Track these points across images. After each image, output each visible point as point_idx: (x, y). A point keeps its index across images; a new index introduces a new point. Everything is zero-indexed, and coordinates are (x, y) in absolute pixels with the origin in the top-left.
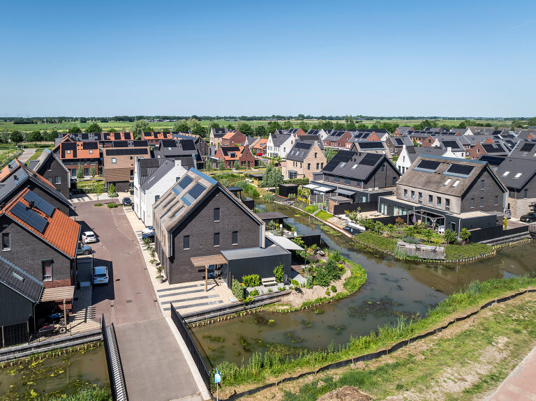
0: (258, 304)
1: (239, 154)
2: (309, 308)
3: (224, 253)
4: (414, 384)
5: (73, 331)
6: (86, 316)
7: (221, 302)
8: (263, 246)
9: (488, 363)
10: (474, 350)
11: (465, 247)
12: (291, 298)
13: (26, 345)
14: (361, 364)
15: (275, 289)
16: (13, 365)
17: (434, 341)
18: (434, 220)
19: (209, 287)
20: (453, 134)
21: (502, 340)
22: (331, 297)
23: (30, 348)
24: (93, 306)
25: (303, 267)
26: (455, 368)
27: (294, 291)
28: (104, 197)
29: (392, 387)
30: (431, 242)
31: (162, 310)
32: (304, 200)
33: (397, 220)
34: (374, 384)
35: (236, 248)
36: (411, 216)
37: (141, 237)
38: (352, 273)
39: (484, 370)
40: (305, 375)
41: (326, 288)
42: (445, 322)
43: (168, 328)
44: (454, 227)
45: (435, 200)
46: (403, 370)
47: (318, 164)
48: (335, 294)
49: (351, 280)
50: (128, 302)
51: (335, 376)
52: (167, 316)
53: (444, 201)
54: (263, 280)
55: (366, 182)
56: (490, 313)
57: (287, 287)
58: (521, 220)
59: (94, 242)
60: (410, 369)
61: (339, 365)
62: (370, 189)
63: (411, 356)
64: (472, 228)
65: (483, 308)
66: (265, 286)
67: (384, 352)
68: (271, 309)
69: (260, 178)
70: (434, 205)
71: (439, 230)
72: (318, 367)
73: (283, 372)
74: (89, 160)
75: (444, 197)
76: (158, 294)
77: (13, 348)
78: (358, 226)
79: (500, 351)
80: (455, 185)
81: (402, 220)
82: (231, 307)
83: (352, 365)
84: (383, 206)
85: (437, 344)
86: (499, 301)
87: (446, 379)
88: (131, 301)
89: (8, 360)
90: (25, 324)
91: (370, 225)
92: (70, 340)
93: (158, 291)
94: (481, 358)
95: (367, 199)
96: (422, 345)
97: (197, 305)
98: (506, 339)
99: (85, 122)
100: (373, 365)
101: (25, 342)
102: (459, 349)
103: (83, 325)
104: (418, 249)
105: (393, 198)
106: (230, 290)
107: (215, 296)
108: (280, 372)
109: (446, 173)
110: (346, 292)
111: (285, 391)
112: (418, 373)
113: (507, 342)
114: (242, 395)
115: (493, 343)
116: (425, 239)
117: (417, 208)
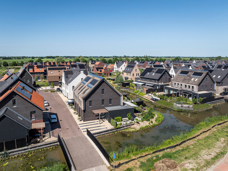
0: (122, 129)
1: (103, 71)
2: (143, 130)
3: (107, 108)
4: (191, 157)
5: (46, 141)
6: (50, 135)
7: (107, 128)
8: (122, 105)
9: (219, 148)
10: (212, 143)
11: (200, 105)
12: (135, 126)
13: (26, 147)
14: (169, 150)
15: (128, 122)
16: (21, 156)
17: (196, 140)
18: (187, 95)
19: (101, 122)
20: (189, 62)
21: (222, 139)
22: (151, 125)
23: (28, 149)
24: (52, 131)
25: (138, 114)
26: (206, 150)
27: (136, 123)
28: (49, 88)
29: (183, 158)
30: (187, 103)
31: (83, 132)
32: (133, 88)
33: (172, 95)
34: (175, 157)
35: (111, 106)
36: (178, 93)
37: (68, 104)
38: (158, 116)
39: (218, 151)
40: (147, 155)
41: (149, 122)
42: (198, 133)
43: (86, 139)
44: (196, 97)
45: (188, 87)
46: (186, 152)
47: (137, 74)
48: (152, 124)
49: (158, 118)
50: (67, 129)
51: (159, 155)
52: (85, 134)
53: (191, 87)
54: (123, 119)
55: (158, 80)
56: (216, 129)
57: (133, 122)
58: (220, 95)
59: (47, 106)
60: (189, 151)
61: (160, 151)
62: (160, 83)
63: (188, 146)
64: (203, 97)
65: (212, 127)
66: (124, 121)
67: (177, 145)
68: (127, 130)
69: (114, 80)
70: (187, 89)
71: (190, 99)
72: (151, 152)
73: (138, 154)
74: (39, 73)
75: (191, 86)
76: (79, 126)
77: (20, 149)
78: (157, 98)
79: (222, 143)
80: (196, 80)
81: (175, 95)
82: (111, 130)
83: (165, 151)
84: (166, 90)
85: (197, 141)
86: (218, 125)
87: (204, 154)
88: (68, 129)
89: (18, 154)
90: (25, 138)
91: (162, 97)
92: (45, 145)
93: (79, 124)
94: (216, 146)
95: (159, 87)
96: (191, 142)
97: (97, 129)
98: (224, 139)
99: (34, 59)
100: (174, 150)
101: (25, 146)
102: (206, 143)
103: (50, 139)
104: (182, 106)
105: (170, 87)
106: (109, 123)
107: (104, 126)
108: (136, 154)
109: (192, 76)
110: (156, 123)
111: (140, 162)
112: (192, 152)
113: (224, 140)
114: (123, 164)
115: (219, 140)
116: (185, 102)
117: (180, 90)
